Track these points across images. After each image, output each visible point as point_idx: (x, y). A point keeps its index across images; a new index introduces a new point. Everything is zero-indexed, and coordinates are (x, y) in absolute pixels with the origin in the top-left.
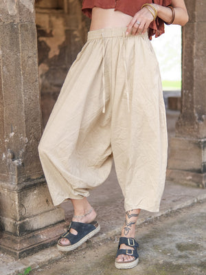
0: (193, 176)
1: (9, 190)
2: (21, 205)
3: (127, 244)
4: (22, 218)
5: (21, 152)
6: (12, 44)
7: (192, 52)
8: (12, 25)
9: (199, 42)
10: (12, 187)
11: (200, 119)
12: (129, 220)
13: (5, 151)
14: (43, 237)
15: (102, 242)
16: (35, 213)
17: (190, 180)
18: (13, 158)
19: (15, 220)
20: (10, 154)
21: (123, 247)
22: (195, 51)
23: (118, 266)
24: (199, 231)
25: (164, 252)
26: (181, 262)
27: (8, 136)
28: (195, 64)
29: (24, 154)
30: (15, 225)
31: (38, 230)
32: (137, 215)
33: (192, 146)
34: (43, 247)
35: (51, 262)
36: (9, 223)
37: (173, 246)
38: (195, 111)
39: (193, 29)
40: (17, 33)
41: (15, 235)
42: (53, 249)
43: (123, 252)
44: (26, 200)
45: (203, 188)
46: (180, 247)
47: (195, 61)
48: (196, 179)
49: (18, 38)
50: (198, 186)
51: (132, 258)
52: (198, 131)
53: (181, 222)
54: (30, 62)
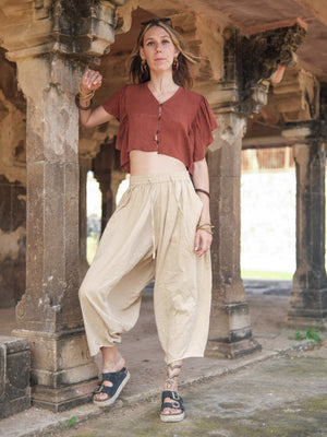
0: (220, 346)
1: (46, 338)
2: (59, 355)
3: (172, 398)
4: (59, 369)
5: (60, 297)
6: (56, 184)
7: (218, 208)
8: (57, 164)
9: (225, 198)
10: (49, 334)
11: (227, 282)
12: (172, 373)
13: (42, 295)
14: (80, 392)
15: (138, 401)
16: (71, 365)
17: (216, 351)
18: (51, 304)
19: (52, 370)
20: (48, 299)
21: (168, 400)
22: (220, 207)
23: (165, 418)
24: (238, 394)
25: (208, 410)
26: (228, 416)
27: (46, 280)
28: (221, 222)
29: (63, 300)
30: (51, 377)
31: (74, 384)
32: (179, 367)
33: (218, 312)
34: (80, 402)
35: (90, 417)
36: (43, 376)
37: (216, 405)
38: (221, 273)
39: (218, 183)
40: (62, 173)
41: (52, 387)
42: (90, 406)
43: (169, 405)
44: (64, 349)
45: (232, 359)
46: (222, 406)
47: (221, 217)
48: (222, 349)
49: (62, 178)
50: (226, 357)
51: (179, 411)
52: (224, 295)
53: (217, 387)
54: (72, 203)
